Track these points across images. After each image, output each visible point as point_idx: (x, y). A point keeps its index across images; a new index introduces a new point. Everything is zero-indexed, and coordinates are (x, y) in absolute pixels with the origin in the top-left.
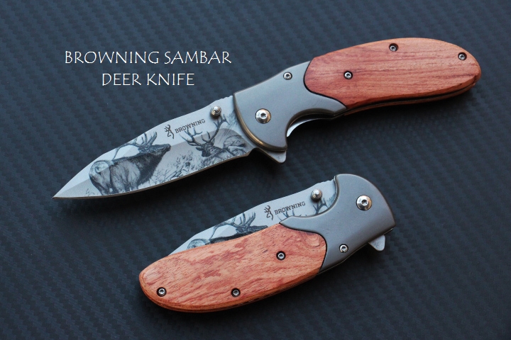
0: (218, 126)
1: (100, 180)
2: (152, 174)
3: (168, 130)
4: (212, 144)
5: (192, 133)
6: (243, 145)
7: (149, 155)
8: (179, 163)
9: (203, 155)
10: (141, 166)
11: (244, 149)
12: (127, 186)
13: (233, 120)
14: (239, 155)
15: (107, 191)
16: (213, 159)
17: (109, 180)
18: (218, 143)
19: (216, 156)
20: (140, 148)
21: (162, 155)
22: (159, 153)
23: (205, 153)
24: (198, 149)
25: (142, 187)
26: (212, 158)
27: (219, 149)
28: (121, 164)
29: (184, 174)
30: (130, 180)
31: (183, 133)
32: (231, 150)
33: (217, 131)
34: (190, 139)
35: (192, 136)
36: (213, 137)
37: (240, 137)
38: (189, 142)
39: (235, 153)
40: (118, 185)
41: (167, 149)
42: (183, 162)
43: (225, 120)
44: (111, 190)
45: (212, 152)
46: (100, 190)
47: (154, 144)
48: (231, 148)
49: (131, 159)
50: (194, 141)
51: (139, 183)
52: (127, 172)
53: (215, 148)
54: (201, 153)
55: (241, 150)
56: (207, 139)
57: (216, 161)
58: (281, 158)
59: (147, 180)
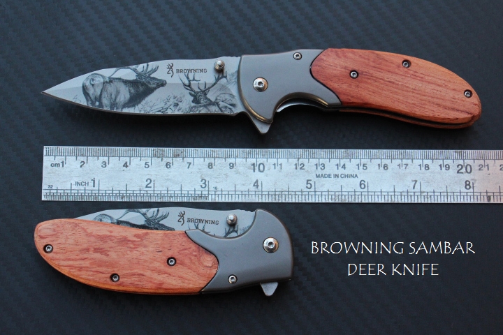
0: (218, 80)
1: (91, 92)
2: (140, 102)
3: (171, 67)
4: (206, 94)
5: (191, 78)
6: (233, 105)
7: (143, 84)
8: (168, 100)
9: (193, 102)
10: (133, 91)
11: (233, 109)
12: (113, 105)
13: (234, 79)
14: (227, 112)
15: (93, 103)
16: (201, 108)
17: (99, 94)
18: (211, 96)
19: (205, 106)
20: (139, 75)
21: (155, 89)
22: (153, 86)
23: (196, 101)
24: (190, 94)
25: (126, 110)
26: (200, 106)
27: (211, 101)
28: (116, 84)
29: (169, 112)
30: (117, 100)
31: (182, 76)
32: (221, 106)
33: (214, 84)
34: (187, 83)
35: (189, 81)
36: (209, 88)
37: (233, 96)
38: (185, 85)
39: (223, 109)
40: (105, 101)
41: (162, 84)
42: (172, 101)
43: (226, 77)
44: (97, 103)
45: (203, 102)
46: (87, 100)
47: (152, 76)
48: (222, 104)
49: (126, 82)
50: (189, 86)
51: (124, 106)
52: (118, 92)
53: (207, 98)
54: (192, 98)
55: (230, 109)
56: (203, 88)
57: (203, 111)
58: (264, 129)
59: (134, 106)
